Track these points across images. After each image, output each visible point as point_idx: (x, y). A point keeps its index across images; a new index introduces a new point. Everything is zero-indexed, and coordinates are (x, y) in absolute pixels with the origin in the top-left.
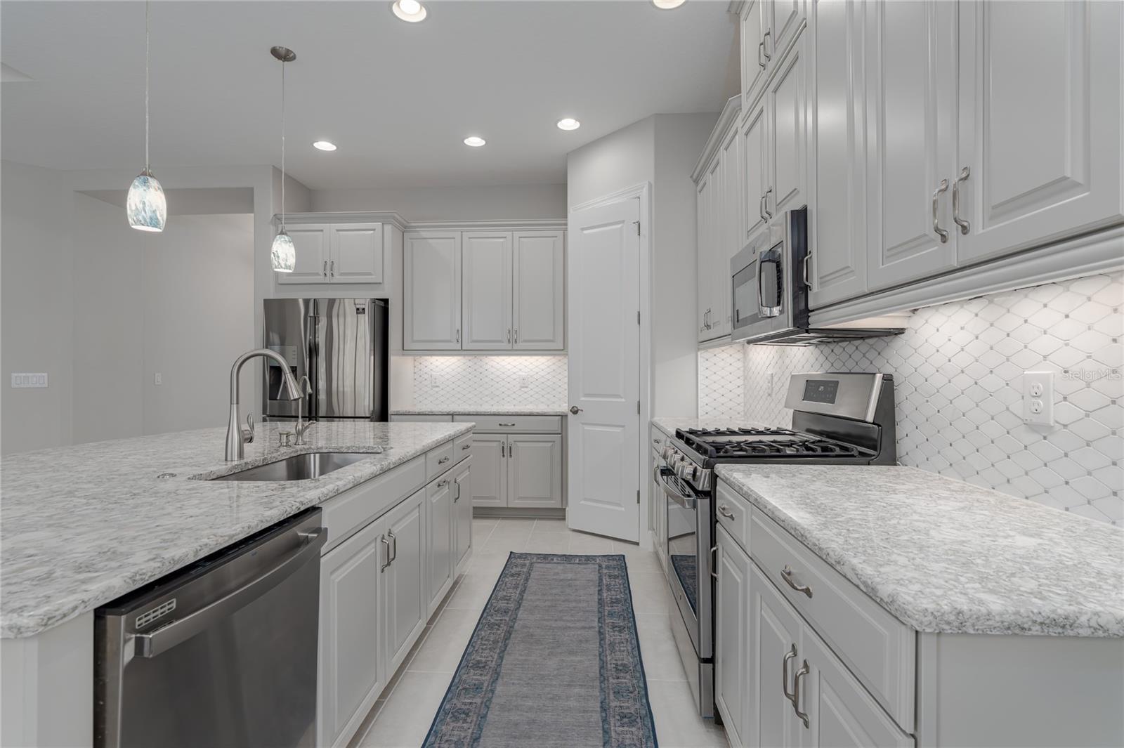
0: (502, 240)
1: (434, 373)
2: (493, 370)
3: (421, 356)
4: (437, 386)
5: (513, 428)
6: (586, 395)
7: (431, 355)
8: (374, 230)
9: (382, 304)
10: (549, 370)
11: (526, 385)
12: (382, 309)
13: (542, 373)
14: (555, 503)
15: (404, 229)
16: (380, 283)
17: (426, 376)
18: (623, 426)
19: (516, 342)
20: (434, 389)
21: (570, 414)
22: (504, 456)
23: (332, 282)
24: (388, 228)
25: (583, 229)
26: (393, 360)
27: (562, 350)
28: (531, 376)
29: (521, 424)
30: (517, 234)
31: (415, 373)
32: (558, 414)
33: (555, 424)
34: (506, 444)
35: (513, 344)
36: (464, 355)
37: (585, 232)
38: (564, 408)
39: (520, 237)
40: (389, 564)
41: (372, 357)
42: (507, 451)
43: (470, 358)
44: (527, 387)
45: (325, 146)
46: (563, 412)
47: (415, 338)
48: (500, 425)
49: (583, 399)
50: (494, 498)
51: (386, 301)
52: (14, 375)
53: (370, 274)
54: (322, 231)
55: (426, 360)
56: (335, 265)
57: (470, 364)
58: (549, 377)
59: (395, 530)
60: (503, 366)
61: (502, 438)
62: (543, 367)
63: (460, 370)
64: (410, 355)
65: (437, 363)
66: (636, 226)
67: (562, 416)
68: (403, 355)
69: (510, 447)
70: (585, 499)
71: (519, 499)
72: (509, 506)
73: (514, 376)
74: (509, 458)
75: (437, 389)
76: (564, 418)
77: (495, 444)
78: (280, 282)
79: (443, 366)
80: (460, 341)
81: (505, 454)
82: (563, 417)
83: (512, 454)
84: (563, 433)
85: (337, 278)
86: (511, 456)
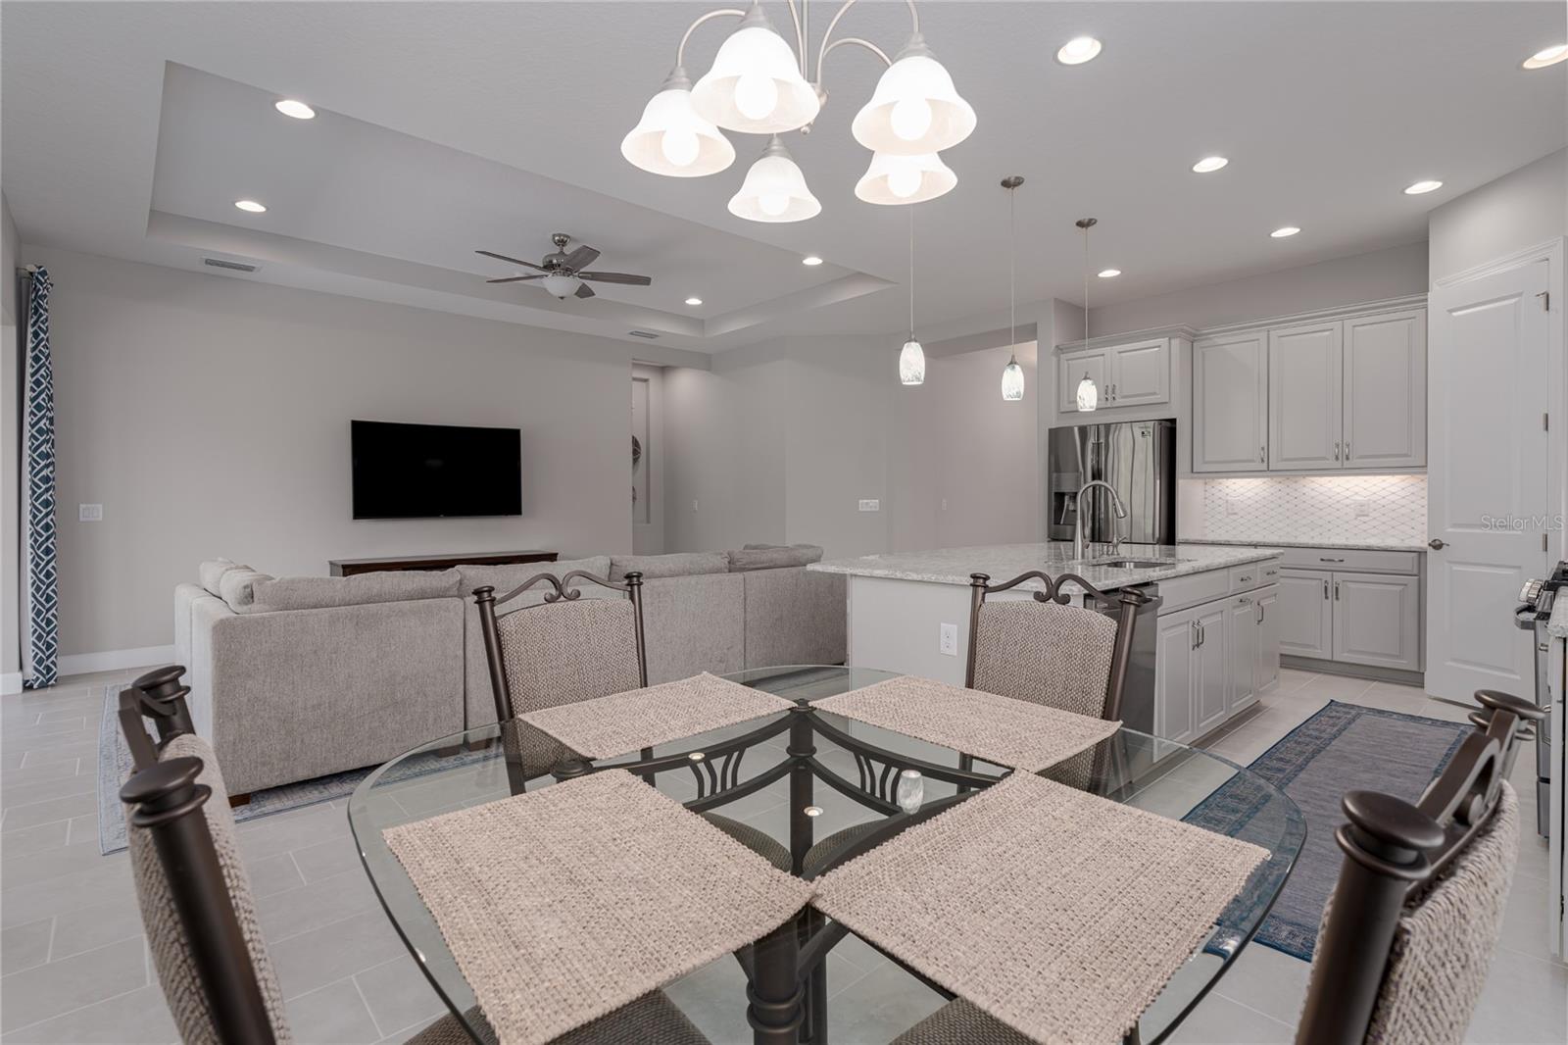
0: (1327, 333)
1: (1229, 498)
2: (1313, 494)
3: (1213, 479)
4: (1235, 514)
5: (1341, 564)
6: (1455, 526)
7: (1228, 478)
8: (1159, 346)
9: (1168, 424)
10: (1403, 494)
11: (1365, 513)
12: (1169, 431)
13: (1393, 498)
14: (1408, 663)
15: (1193, 338)
16: (1166, 403)
17: (1221, 502)
18: (1519, 567)
19: (1347, 458)
20: (1231, 517)
21: (1430, 550)
22: (1327, 598)
23: (1114, 406)
24: (1175, 342)
25: (1451, 311)
26: (1182, 484)
27: (1423, 468)
28: (1375, 502)
29: (1352, 560)
30: (1348, 324)
31: (1206, 498)
32: (1413, 549)
33: (1408, 563)
34: (1330, 584)
35: (1344, 462)
36: (1271, 477)
37: (1454, 314)
38: (1421, 541)
39: (1354, 326)
40: (1198, 645)
41: (1158, 482)
42: (1331, 592)
43: (1280, 479)
44: (1367, 515)
45: (1110, 273)
46: (1421, 548)
47: (1207, 459)
48: (1322, 560)
49: (1450, 530)
50: (1314, 647)
51: (1173, 421)
52: (861, 501)
53: (1155, 394)
54: (1103, 355)
55: (1220, 483)
56: (1117, 388)
57: (1279, 486)
58: (1403, 502)
59: (1203, 623)
60: (1330, 489)
61: (1327, 576)
62: (1393, 489)
63: (1266, 494)
64: (1200, 478)
65: (1234, 487)
66: (1542, 300)
67: (1420, 552)
68: (1192, 478)
69: (1337, 588)
70: (1455, 660)
71: (1350, 651)
72: (1335, 659)
73: (1348, 502)
74: (1335, 602)
75: (1235, 517)
76: (1423, 555)
77: (1314, 583)
78: (1063, 410)
79: (1243, 490)
80: (1266, 460)
81: (1329, 595)
82: (1421, 554)
83: (1340, 596)
84: (1420, 574)
85: (1120, 402)
86: (1337, 598)
